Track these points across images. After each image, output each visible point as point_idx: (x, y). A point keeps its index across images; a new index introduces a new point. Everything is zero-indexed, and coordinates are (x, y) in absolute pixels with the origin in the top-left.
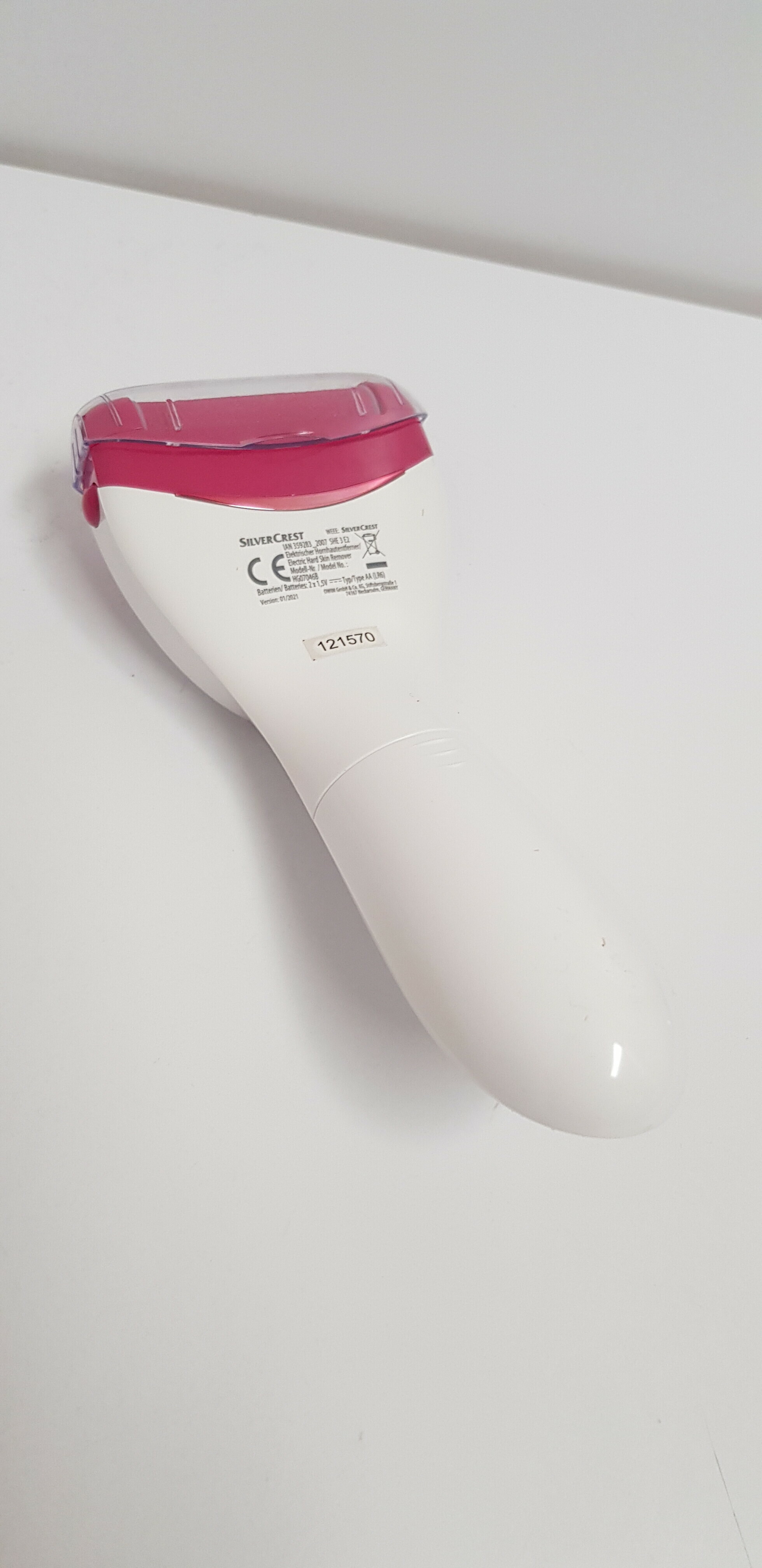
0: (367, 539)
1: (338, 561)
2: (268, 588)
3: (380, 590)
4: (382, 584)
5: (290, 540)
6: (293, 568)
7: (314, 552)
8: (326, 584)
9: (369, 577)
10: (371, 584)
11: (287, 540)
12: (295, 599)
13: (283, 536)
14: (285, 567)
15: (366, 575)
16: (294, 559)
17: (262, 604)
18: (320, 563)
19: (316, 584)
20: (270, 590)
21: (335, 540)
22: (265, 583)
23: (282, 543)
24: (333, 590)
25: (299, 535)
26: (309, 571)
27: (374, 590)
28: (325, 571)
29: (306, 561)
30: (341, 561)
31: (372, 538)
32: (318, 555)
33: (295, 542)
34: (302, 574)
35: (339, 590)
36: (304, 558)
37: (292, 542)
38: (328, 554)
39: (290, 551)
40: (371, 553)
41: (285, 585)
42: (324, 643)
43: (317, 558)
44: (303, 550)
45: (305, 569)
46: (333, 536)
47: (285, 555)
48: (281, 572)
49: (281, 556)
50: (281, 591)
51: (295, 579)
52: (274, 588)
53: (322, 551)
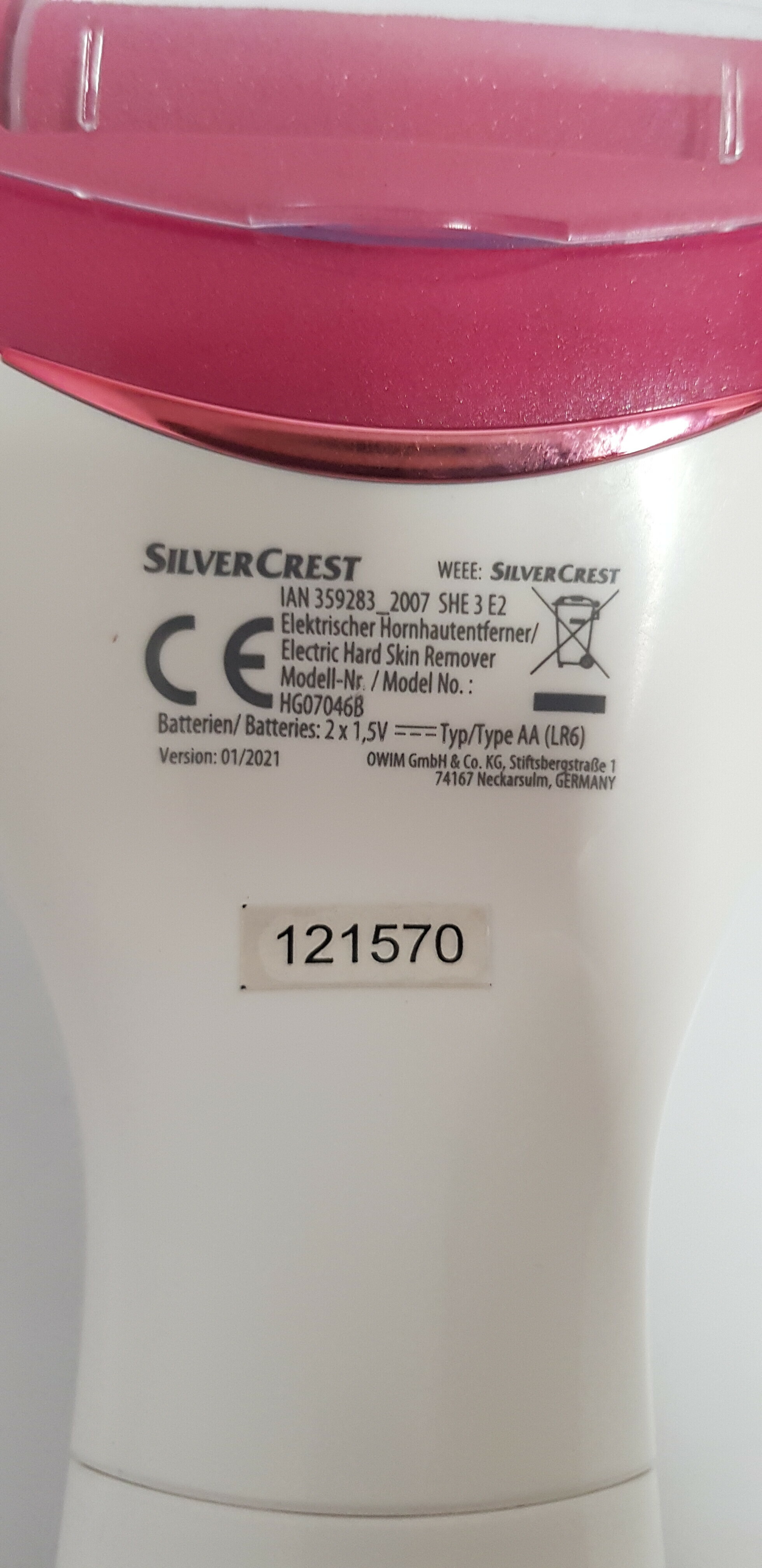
0: (567, 613)
1: (444, 670)
2: (193, 717)
3: (552, 780)
4: (566, 765)
5: (310, 575)
6: (293, 669)
7: (377, 629)
8: (382, 737)
9: (529, 736)
10: (529, 759)
11: (298, 575)
12: (267, 764)
13: (289, 558)
14: (268, 662)
15: (523, 728)
16: (304, 640)
17: (164, 760)
18: (383, 667)
19: (351, 732)
20: (198, 722)
21: (457, 603)
22: (188, 698)
23: (281, 581)
24: (397, 760)
25: (343, 566)
26: (339, 687)
27: (529, 782)
28: (395, 696)
29: (340, 654)
30: (455, 672)
31: (584, 612)
32: (386, 641)
33: (324, 584)
34: (313, 692)
35: (418, 762)
36: (338, 641)
37: (311, 585)
38: (419, 644)
39: (300, 613)
40: (562, 659)
41: (248, 716)
42: (299, 935)
43: (379, 651)
44: (341, 615)
45: (329, 678)
46: (454, 586)
47: (277, 624)
48: (251, 677)
49: (263, 625)
50: (233, 731)
51: (287, 703)
52: (214, 718)
53: (402, 630)
